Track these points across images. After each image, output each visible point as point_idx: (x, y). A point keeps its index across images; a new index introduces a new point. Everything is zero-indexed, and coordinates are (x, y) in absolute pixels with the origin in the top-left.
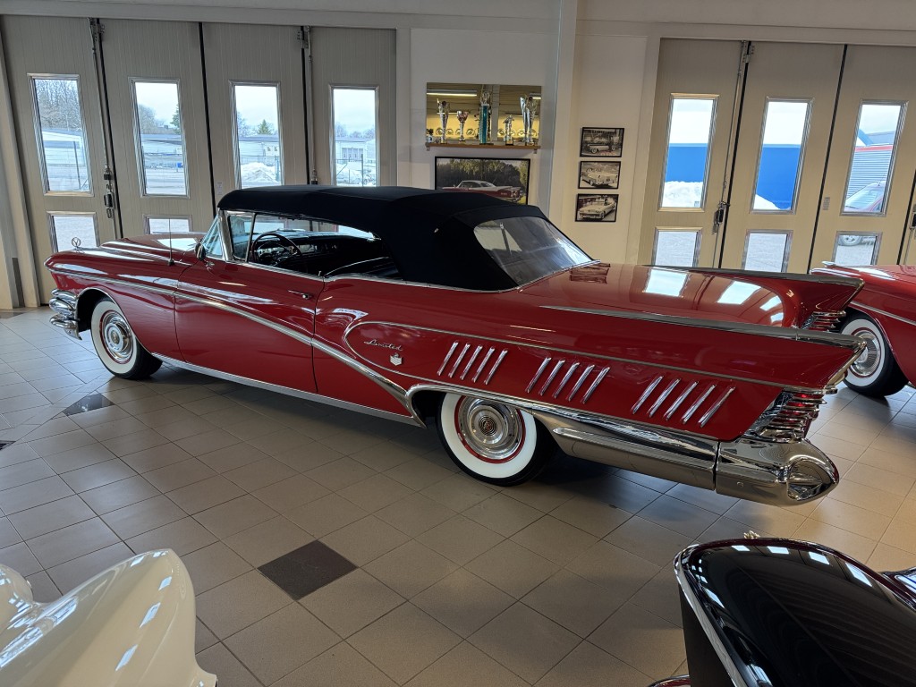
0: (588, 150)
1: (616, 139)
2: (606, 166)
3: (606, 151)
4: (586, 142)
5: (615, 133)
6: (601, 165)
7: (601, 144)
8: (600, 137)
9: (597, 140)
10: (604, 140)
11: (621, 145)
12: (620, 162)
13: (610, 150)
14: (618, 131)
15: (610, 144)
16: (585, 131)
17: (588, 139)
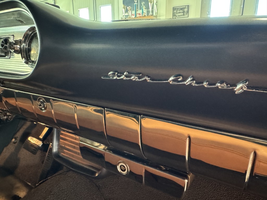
0: (175, 15)
1: (186, 10)
3: (182, 15)
4: (174, 13)
5: (185, 7)
7: (180, 13)
8: (180, 10)
9: (178, 12)
10: (181, 11)
11: (188, 12)
13: (184, 15)
14: (186, 7)
15: (184, 12)
16: (174, 9)
17: (175, 11)
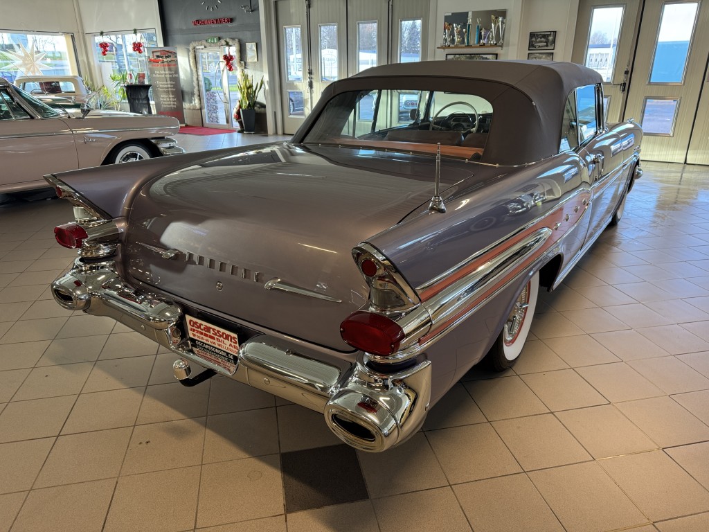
0: (533, 46)
1: (551, 38)
2: (544, 56)
3: (544, 46)
4: (532, 42)
5: (550, 34)
6: (541, 56)
7: (541, 42)
8: (541, 38)
9: (539, 39)
10: (543, 39)
11: (554, 42)
12: (553, 53)
13: (547, 46)
15: (547, 41)
16: (532, 35)
17: (534, 39)
